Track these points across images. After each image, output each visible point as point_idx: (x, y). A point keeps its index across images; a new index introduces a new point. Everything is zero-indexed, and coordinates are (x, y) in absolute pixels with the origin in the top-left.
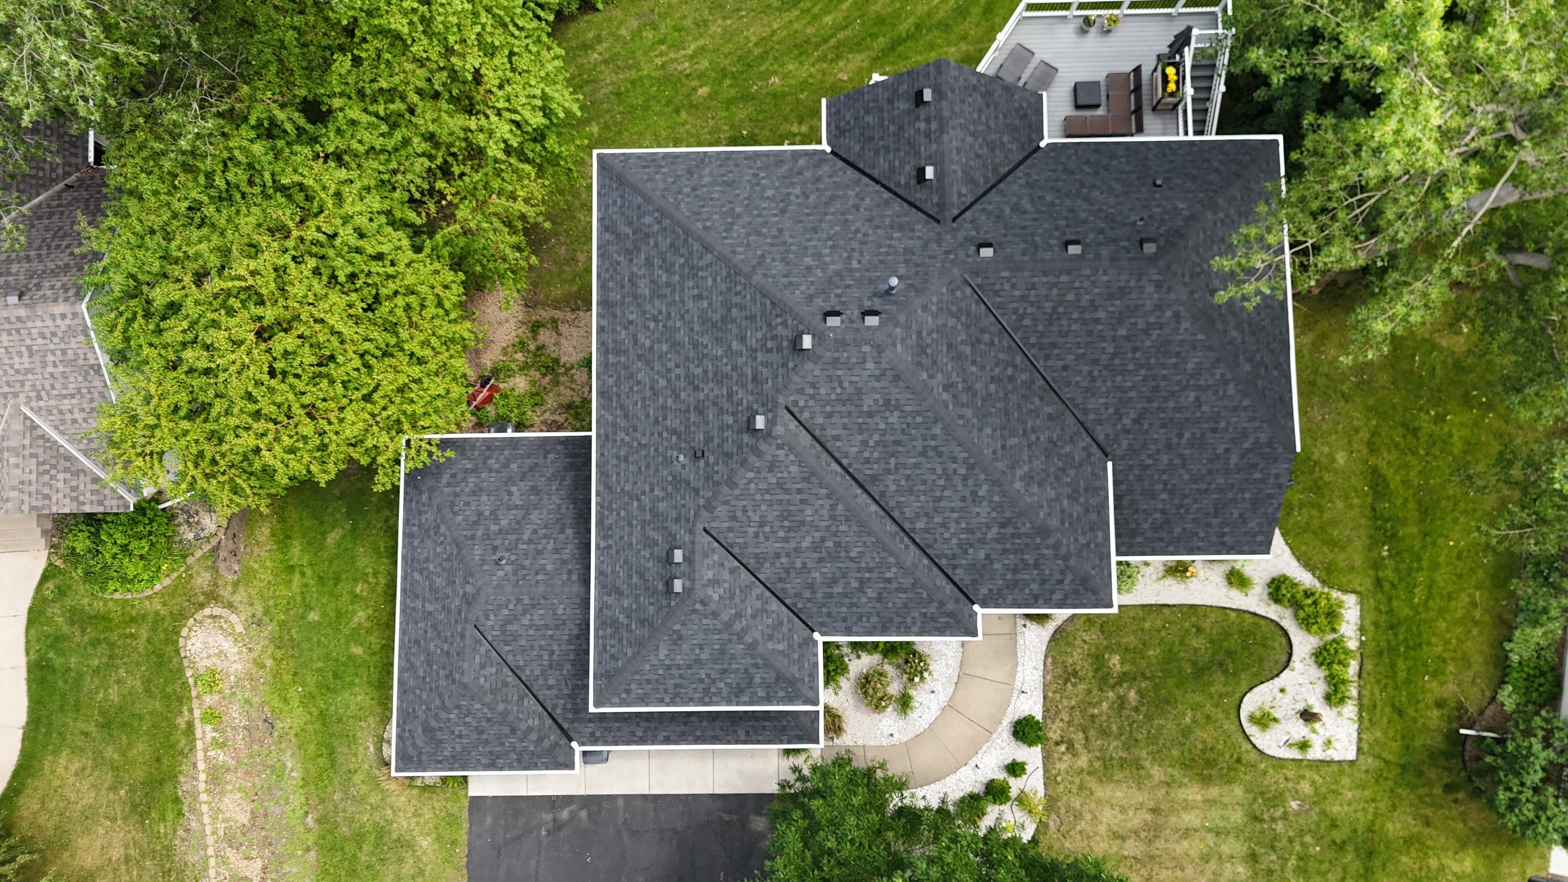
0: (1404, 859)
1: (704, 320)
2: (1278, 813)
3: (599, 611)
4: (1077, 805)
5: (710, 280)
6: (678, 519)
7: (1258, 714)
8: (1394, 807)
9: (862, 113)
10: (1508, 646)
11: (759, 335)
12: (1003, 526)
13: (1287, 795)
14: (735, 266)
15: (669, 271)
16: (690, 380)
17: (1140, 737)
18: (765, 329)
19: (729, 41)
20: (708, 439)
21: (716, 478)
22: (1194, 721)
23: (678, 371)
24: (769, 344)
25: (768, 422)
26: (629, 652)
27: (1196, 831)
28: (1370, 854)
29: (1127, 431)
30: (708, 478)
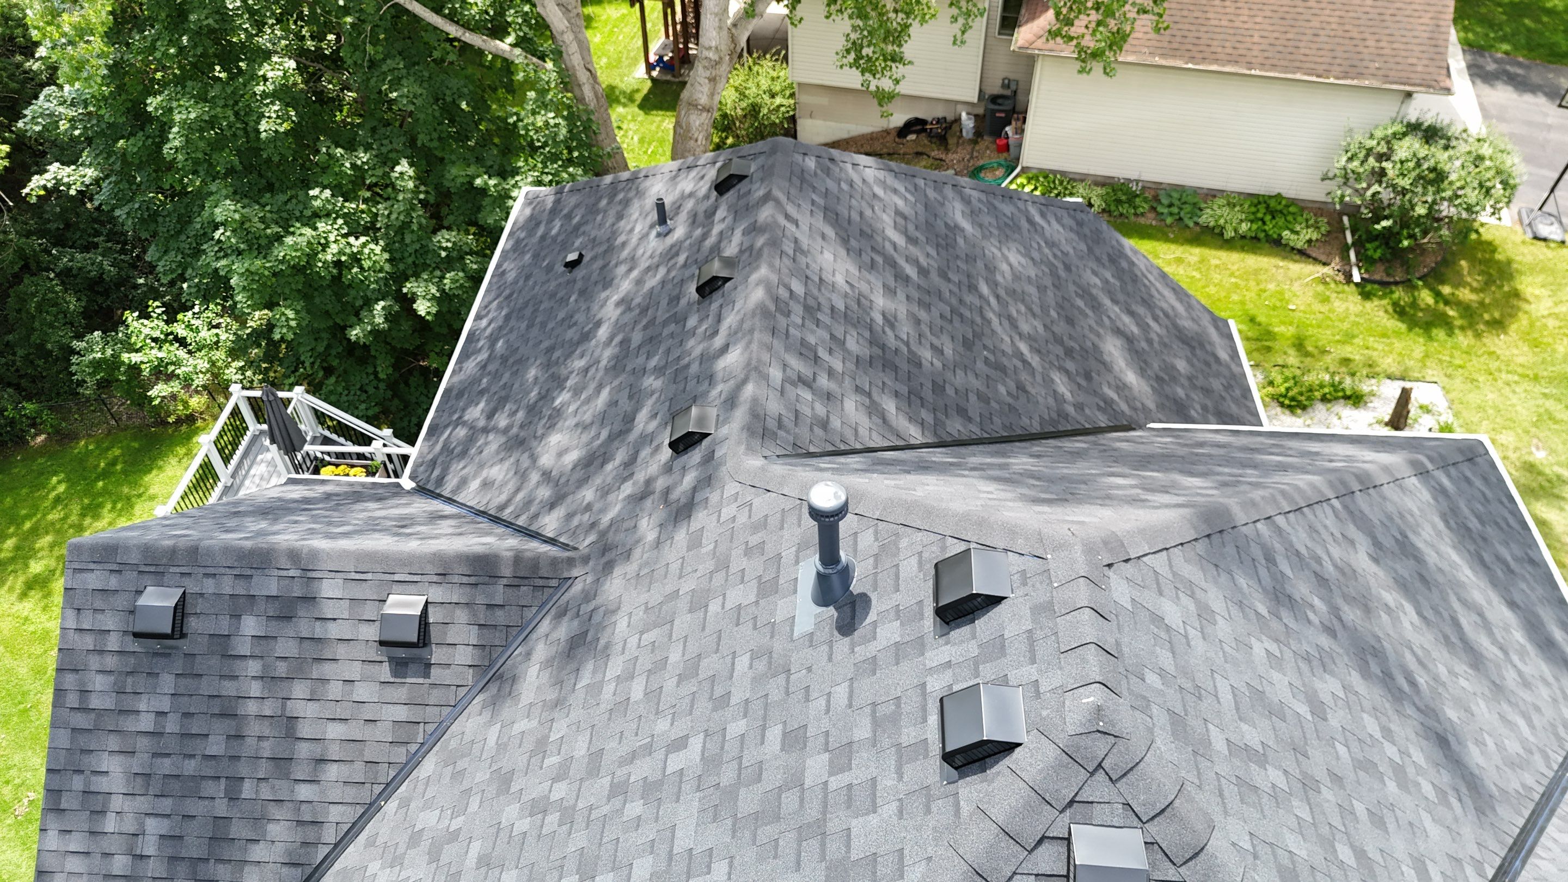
8: (1491, 353)
10: (1229, 234)
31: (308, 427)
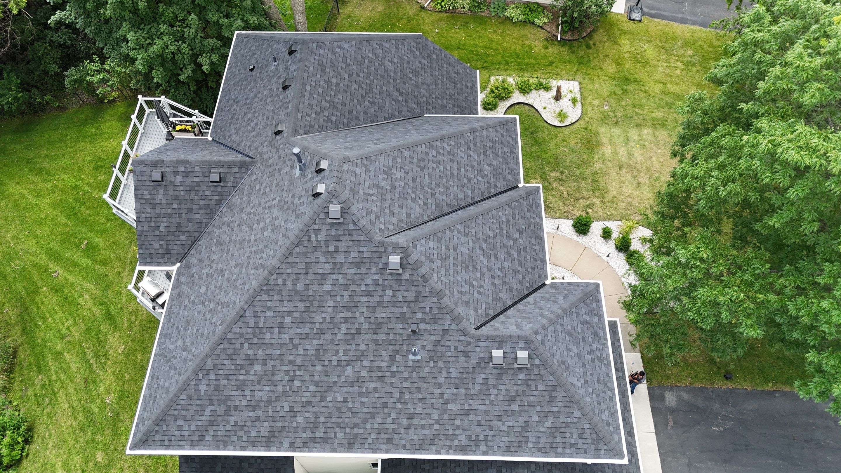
0: (627, 66)
1: (301, 322)
2: (612, 114)
3: (541, 451)
4: (623, 205)
5: (270, 314)
6: (467, 355)
7: (559, 119)
8: (601, 68)
9: (157, 233)
10: (515, 20)
11: (322, 260)
12: (469, 148)
13: (601, 110)
14: (261, 285)
15: (251, 361)
16: (350, 338)
17: (578, 172)
18: (319, 254)
19: (65, 441)
20: (402, 318)
21: (435, 311)
22: (565, 147)
23: (341, 353)
24: (332, 249)
25: (394, 252)
26: (577, 414)
27: (628, 150)
28: (627, 79)
29: (407, 101)
30: (435, 320)
31: (168, 111)
